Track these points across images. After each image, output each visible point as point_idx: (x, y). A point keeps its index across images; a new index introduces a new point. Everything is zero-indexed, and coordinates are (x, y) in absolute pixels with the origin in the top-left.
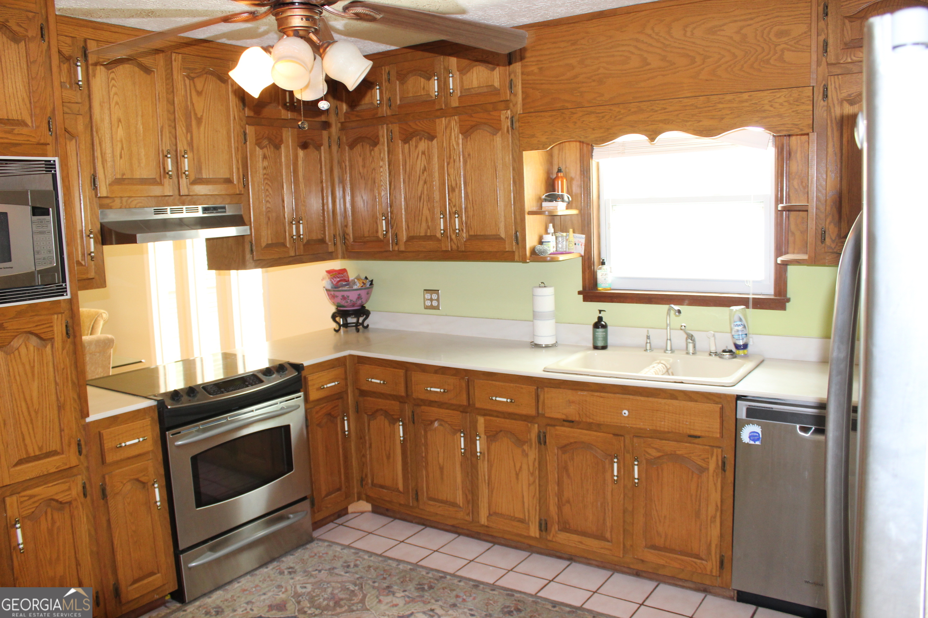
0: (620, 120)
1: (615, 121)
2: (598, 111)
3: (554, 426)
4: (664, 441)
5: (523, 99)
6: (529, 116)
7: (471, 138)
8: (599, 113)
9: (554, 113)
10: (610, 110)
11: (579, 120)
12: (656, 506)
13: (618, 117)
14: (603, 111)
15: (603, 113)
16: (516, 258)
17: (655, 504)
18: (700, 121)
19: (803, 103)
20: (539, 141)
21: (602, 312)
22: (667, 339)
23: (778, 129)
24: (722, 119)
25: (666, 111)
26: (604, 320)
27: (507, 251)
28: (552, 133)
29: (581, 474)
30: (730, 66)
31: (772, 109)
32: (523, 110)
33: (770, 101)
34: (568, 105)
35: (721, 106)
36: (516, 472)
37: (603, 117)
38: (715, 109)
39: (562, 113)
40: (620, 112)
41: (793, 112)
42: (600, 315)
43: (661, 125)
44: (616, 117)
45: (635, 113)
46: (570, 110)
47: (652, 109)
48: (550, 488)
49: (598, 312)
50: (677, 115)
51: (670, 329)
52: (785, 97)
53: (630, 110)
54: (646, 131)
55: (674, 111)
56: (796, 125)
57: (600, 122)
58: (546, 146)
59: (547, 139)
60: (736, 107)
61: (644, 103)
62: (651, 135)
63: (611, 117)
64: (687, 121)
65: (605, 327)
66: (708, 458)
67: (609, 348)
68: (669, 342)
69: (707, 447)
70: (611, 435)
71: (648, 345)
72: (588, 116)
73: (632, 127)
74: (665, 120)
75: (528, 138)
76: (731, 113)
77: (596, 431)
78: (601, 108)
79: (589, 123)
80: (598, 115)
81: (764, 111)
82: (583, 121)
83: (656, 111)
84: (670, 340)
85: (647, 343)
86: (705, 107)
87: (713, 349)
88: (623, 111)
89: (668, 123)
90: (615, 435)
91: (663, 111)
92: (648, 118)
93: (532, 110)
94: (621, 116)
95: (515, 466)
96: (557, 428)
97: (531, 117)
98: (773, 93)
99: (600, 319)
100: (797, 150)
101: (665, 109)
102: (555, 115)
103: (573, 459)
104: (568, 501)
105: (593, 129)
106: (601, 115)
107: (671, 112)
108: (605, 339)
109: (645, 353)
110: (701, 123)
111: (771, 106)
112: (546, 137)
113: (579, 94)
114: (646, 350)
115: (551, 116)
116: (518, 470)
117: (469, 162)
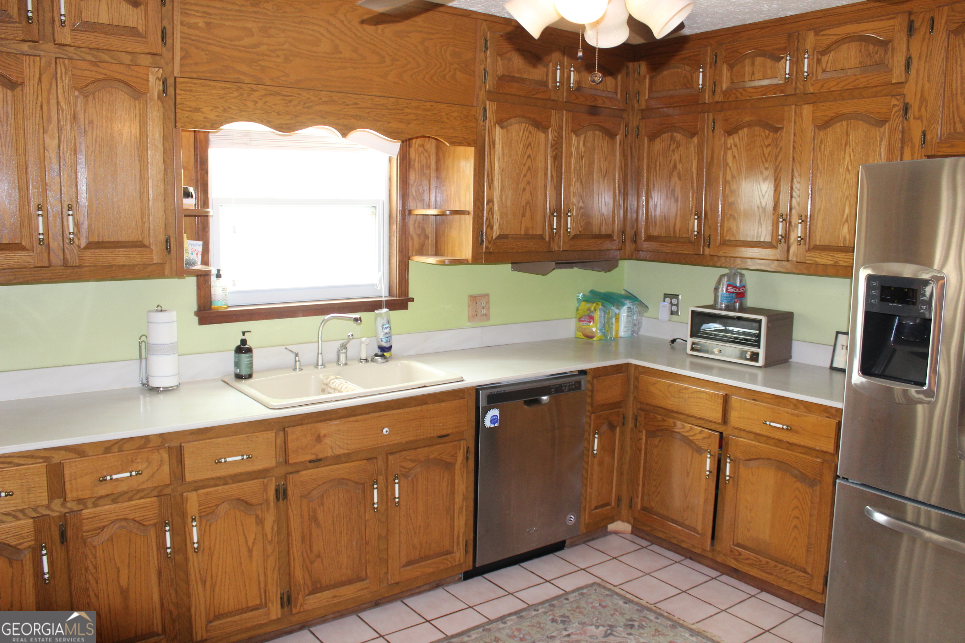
0: (309, 107)
1: (304, 108)
2: (284, 93)
3: (298, 472)
4: (419, 450)
5: (182, 59)
6: (192, 83)
7: (94, 98)
8: (285, 96)
9: (228, 85)
10: (299, 94)
11: (261, 99)
12: (411, 519)
13: (307, 105)
14: (291, 94)
15: (290, 96)
16: (167, 272)
17: (411, 518)
18: (390, 123)
19: (471, 120)
20: (205, 118)
21: (246, 334)
22: (318, 354)
23: (453, 140)
24: (409, 123)
25: (358, 106)
26: (248, 343)
27: (154, 264)
28: (225, 110)
29: (333, 517)
30: (415, 73)
31: (448, 121)
32: (181, 72)
33: (447, 114)
34: (247, 80)
35: (407, 110)
36: (249, 547)
37: (290, 101)
38: (403, 113)
39: (240, 88)
40: (310, 98)
41: (464, 126)
42: (244, 337)
43: (353, 120)
44: (305, 104)
45: (326, 103)
46: (249, 85)
47: (345, 102)
48: (295, 549)
49: (241, 334)
50: (369, 113)
51: (322, 342)
52: (458, 112)
53: (321, 99)
54: (337, 124)
55: (367, 108)
56: (466, 139)
57: (287, 106)
58: (215, 126)
59: (217, 116)
60: (420, 114)
61: (336, 94)
62: (342, 130)
63: (299, 103)
64: (378, 121)
65: (249, 350)
66: (456, 453)
67: (254, 375)
68: (320, 355)
69: (455, 443)
70: (365, 461)
71: (298, 363)
72: (272, 97)
73: (323, 118)
74: (357, 115)
75: (191, 111)
76: (417, 119)
77: (346, 462)
78: (288, 90)
79: (274, 105)
80: (284, 97)
81: (443, 122)
82: (266, 102)
83: (348, 105)
84: (321, 353)
85: (296, 361)
86: (394, 109)
87: (364, 356)
88: (313, 98)
89: (360, 119)
90: (368, 459)
91: (355, 106)
92: (339, 111)
93: (194, 75)
94: (310, 104)
95: (246, 541)
96: (301, 473)
97: (195, 84)
98: (449, 106)
99: (244, 342)
100: (415, 160)
101: (357, 104)
102: (228, 88)
103: (323, 504)
104: (319, 556)
105: (278, 114)
106: (288, 98)
107: (363, 108)
108: (250, 365)
109: (294, 373)
110: (390, 125)
111: (448, 118)
112: (217, 114)
113: (258, 68)
114: (295, 369)
115: (224, 88)
116: (251, 546)
117: (90, 132)
